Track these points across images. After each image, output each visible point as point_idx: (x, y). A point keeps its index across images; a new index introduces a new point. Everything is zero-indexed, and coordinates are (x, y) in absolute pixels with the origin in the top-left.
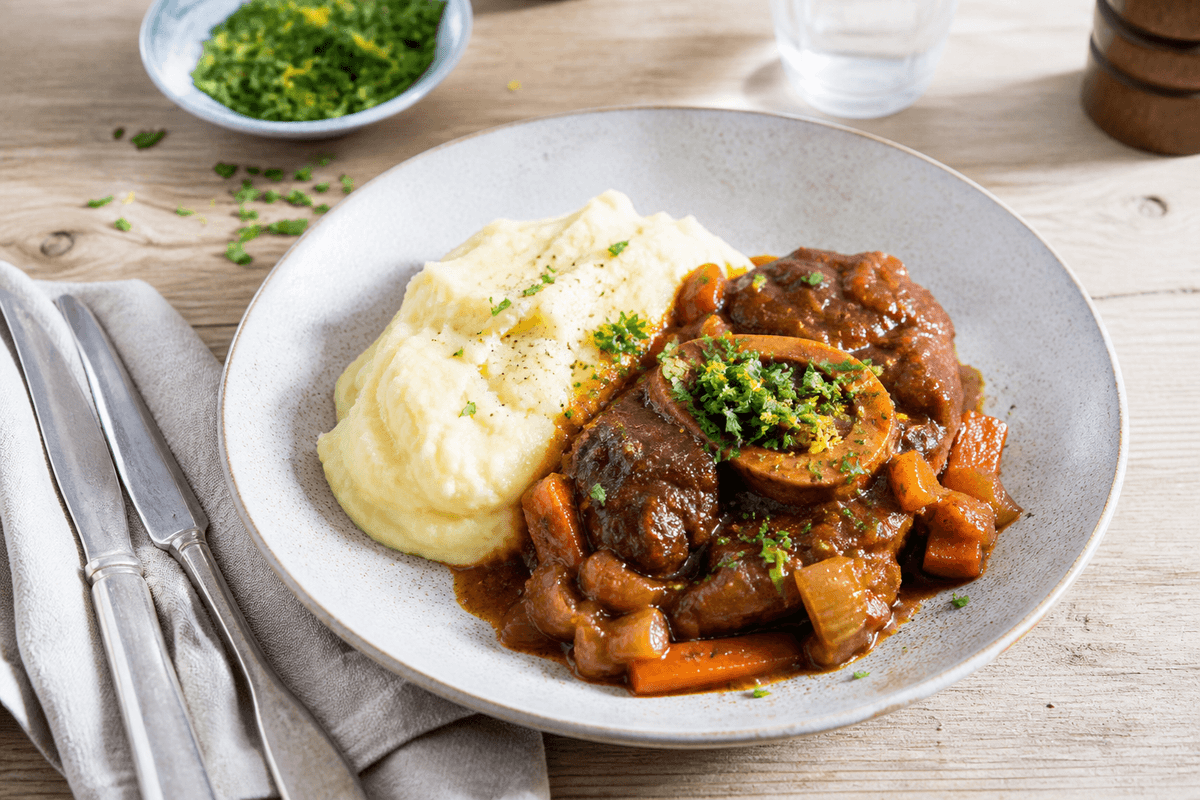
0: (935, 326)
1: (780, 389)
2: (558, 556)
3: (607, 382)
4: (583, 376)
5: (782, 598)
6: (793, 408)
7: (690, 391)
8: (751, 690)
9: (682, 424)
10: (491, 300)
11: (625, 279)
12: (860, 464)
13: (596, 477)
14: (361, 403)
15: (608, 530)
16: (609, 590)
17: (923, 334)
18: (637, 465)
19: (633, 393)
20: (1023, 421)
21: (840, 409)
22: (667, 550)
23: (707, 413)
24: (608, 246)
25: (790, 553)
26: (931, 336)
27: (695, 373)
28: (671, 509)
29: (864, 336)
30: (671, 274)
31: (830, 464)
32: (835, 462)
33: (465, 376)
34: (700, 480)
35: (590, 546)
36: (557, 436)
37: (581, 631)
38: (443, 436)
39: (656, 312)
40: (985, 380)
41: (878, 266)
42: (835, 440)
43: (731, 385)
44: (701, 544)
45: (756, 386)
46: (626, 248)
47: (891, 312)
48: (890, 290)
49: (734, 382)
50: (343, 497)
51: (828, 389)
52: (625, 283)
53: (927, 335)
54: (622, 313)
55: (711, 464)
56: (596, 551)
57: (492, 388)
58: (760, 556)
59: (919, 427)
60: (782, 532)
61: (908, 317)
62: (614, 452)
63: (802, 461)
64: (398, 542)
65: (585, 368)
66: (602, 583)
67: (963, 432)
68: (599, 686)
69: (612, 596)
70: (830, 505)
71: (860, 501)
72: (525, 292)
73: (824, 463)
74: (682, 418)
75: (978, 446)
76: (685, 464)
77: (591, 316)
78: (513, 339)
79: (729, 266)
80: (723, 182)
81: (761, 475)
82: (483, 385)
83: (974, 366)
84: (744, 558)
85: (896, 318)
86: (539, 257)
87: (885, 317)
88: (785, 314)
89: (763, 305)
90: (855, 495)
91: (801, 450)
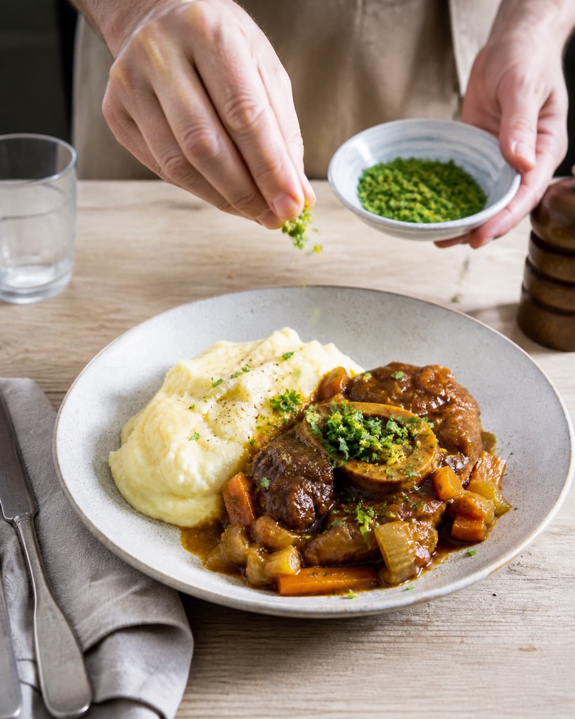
0: (467, 404)
1: (373, 430)
2: (240, 519)
3: (275, 427)
4: (262, 423)
5: (366, 544)
6: (379, 440)
7: (321, 430)
8: (346, 595)
9: (315, 447)
10: (212, 379)
11: (290, 373)
12: (416, 471)
13: (264, 474)
14: (135, 434)
15: (270, 503)
16: (268, 536)
17: (459, 408)
18: (289, 467)
19: (290, 432)
20: (517, 461)
21: (406, 442)
22: (303, 515)
23: (330, 441)
24: (282, 354)
25: (372, 519)
26: (464, 409)
27: (325, 420)
28: (306, 492)
29: (425, 407)
30: (317, 372)
31: (398, 470)
32: (401, 469)
33: (195, 420)
34: (323, 477)
35: (259, 512)
36: (244, 454)
37: (250, 557)
38: (179, 449)
39: (307, 391)
40: (497, 440)
41: (437, 372)
42: (402, 457)
43: (344, 425)
44: (322, 515)
45: (358, 426)
46: (292, 356)
47: (441, 395)
48: (441, 383)
49: (346, 424)
50: (121, 485)
51: (400, 431)
52: (290, 375)
53: (461, 409)
54: (287, 390)
55: (331, 469)
56: (262, 515)
57: (209, 427)
58: (355, 519)
59: (453, 456)
60: (369, 508)
61: (451, 398)
62: (276, 460)
63: (382, 468)
64: (151, 511)
65: (264, 418)
66: (264, 532)
67: (480, 463)
68: (259, 591)
69: (269, 540)
70: (398, 494)
71: (415, 493)
72: (232, 376)
73: (394, 470)
74: (316, 444)
75: (488, 471)
76: (315, 467)
77: (269, 391)
78: (223, 402)
79: (352, 372)
80: (354, 330)
81: (359, 476)
82: (205, 425)
83: (491, 432)
84: (347, 521)
85: (444, 398)
86: (242, 360)
87: (438, 398)
88: (381, 394)
89: (368, 389)
90: (413, 489)
91: (383, 462)
